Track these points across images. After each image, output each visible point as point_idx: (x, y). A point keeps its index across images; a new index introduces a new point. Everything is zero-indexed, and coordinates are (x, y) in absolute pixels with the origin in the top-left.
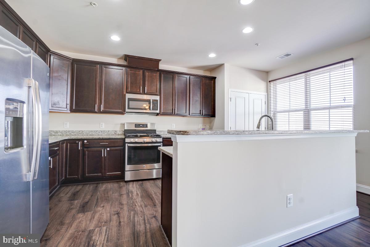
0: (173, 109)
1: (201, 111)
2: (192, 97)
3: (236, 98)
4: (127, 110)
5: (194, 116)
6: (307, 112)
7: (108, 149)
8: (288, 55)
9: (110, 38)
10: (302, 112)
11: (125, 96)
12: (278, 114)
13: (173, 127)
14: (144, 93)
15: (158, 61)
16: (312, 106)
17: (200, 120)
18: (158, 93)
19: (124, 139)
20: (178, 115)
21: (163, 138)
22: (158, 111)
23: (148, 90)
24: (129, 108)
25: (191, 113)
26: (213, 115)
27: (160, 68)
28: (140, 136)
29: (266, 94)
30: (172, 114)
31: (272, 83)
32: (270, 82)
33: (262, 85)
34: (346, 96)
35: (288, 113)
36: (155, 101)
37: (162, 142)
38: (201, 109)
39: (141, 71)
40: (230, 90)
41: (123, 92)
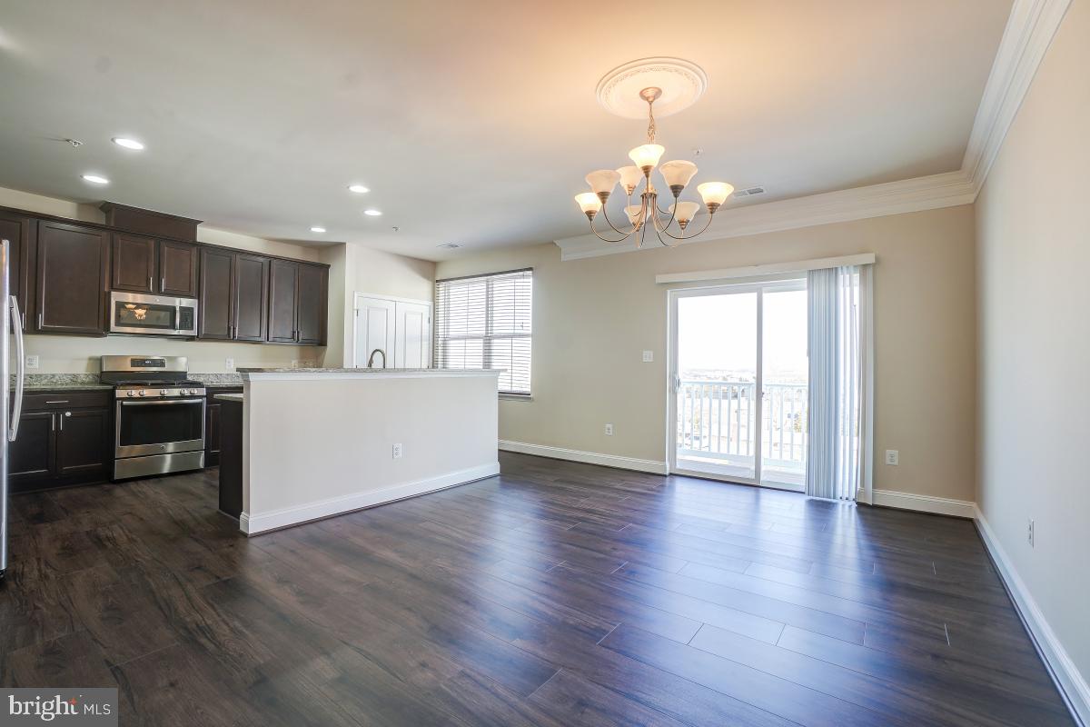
0: (229, 328)
1: (294, 332)
2: (275, 304)
3: (368, 311)
4: (113, 327)
5: (278, 341)
6: (488, 339)
7: (68, 414)
8: (452, 246)
9: (82, 177)
10: (482, 341)
11: (108, 296)
12: (452, 342)
13: (229, 366)
14: (158, 292)
15: (192, 225)
16: (496, 332)
17: (293, 351)
18: (194, 293)
19: (113, 392)
20: (241, 341)
21: (208, 388)
22: (194, 333)
23: (167, 285)
24: (118, 324)
25: (271, 336)
26: (322, 342)
27: (200, 238)
28: (152, 384)
29: (431, 303)
30: (229, 338)
31: (442, 285)
32: (437, 281)
33: (424, 287)
34: (524, 321)
35: (463, 341)
36: (187, 312)
37: (206, 396)
38: (295, 329)
39: (152, 243)
40: (356, 294)
41: (100, 286)
